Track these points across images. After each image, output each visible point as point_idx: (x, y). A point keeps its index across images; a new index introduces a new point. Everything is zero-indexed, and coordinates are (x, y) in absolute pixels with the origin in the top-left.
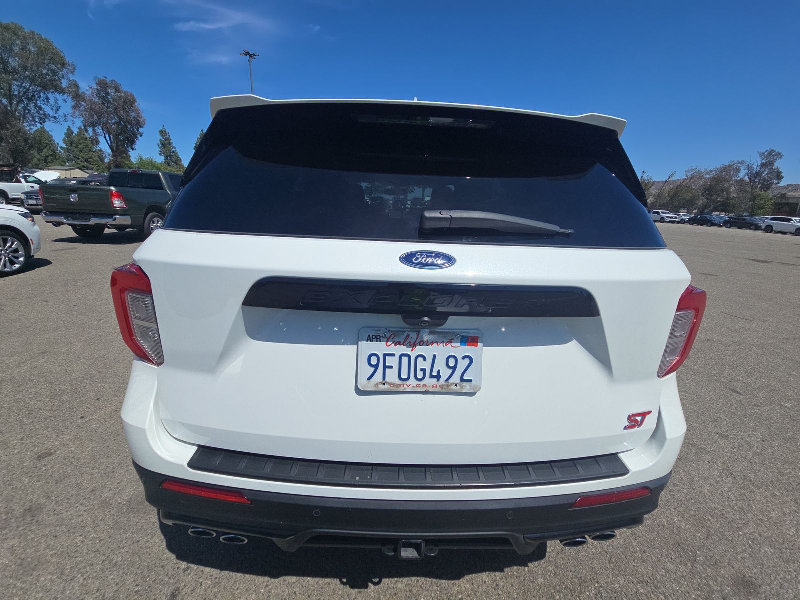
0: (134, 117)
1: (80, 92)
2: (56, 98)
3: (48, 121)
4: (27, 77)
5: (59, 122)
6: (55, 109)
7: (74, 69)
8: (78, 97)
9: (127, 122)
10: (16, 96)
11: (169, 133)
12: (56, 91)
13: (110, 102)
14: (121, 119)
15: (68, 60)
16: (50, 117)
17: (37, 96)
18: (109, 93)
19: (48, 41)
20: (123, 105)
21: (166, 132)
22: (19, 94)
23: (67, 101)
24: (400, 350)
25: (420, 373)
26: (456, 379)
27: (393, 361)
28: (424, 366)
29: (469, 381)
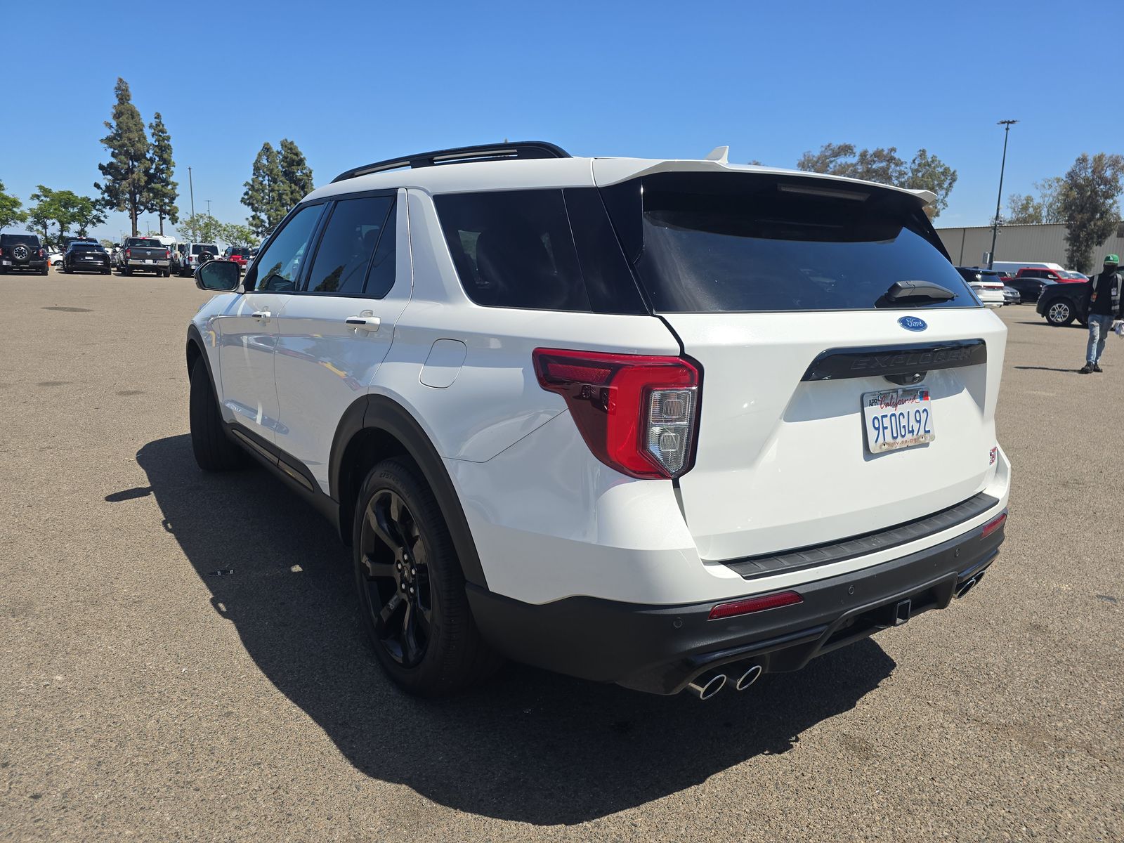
24: (889, 410)
25: (903, 430)
26: (922, 432)
27: (886, 422)
28: (904, 422)
29: (929, 431)
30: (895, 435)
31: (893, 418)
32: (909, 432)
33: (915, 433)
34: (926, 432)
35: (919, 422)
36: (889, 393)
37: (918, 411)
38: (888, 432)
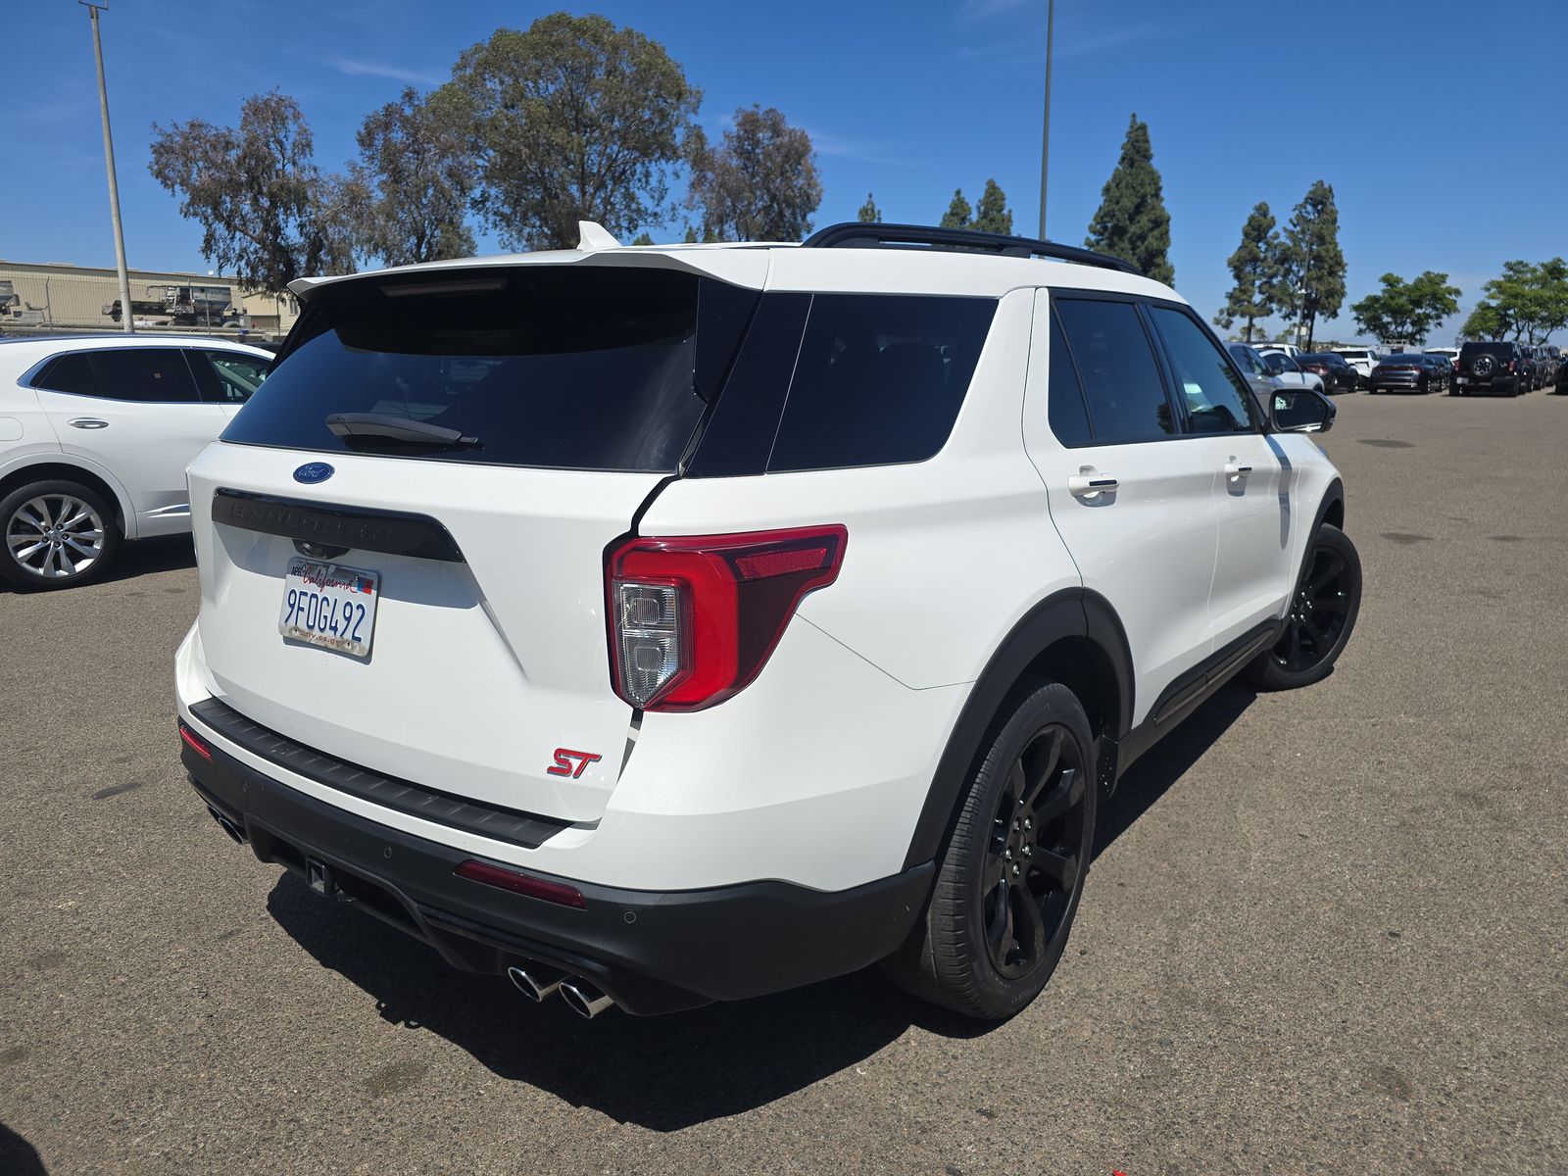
0: (800, 189)
1: (707, 149)
2: (662, 171)
3: (644, 224)
4: (614, 131)
5: (660, 224)
6: (656, 195)
7: (699, 101)
8: (701, 160)
9: (784, 201)
10: (594, 175)
11: (879, 212)
12: (663, 155)
13: (758, 161)
14: (773, 198)
15: (691, 82)
16: (647, 214)
17: (629, 172)
18: (758, 141)
19: (655, 48)
20: (781, 164)
21: (873, 211)
22: (599, 171)
23: (681, 174)
24: (313, 588)
25: (322, 620)
26: (348, 636)
27: (304, 602)
28: (327, 611)
29: (359, 639)
30: (311, 624)
31: (314, 600)
32: (331, 628)
33: (339, 633)
34: (354, 638)
35: (348, 619)
36: (318, 566)
37: (349, 604)
38: (303, 616)
